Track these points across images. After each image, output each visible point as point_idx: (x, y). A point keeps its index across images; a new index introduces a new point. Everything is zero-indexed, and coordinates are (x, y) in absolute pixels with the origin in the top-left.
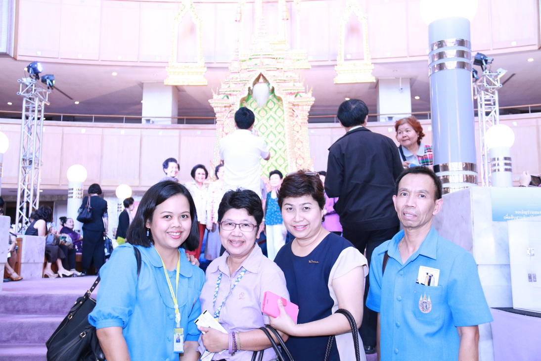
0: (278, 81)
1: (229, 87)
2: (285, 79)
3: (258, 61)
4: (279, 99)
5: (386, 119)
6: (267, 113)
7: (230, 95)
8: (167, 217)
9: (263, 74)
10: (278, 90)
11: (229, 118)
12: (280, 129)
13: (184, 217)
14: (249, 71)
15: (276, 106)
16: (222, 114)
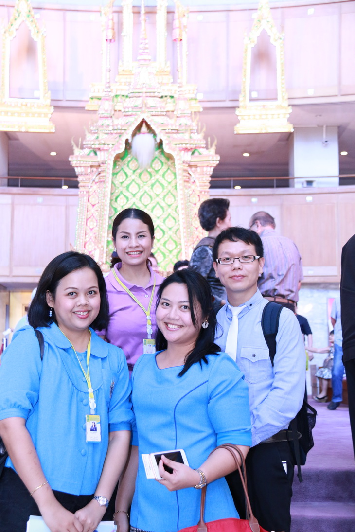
0: (167, 131)
1: (98, 138)
2: (177, 128)
3: (138, 102)
4: (169, 157)
5: (303, 184)
6: (151, 177)
7: (99, 149)
8: (71, 294)
9: (147, 120)
10: (168, 144)
11: (96, 183)
12: (170, 200)
13: (92, 293)
14: (125, 116)
15: (165, 168)
16: (88, 177)
